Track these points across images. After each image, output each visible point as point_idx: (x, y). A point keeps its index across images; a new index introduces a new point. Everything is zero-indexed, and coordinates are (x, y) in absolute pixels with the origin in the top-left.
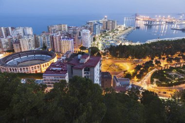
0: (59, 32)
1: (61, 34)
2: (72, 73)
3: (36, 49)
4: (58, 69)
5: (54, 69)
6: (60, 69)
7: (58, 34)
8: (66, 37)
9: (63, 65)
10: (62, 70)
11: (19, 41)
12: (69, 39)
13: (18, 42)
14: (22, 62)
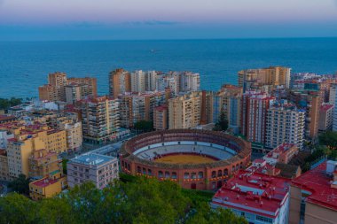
0: (267, 87)
1: (272, 93)
2: (302, 214)
3: (201, 128)
4: (255, 191)
5: (244, 188)
6: (261, 192)
7: (262, 94)
8: (286, 102)
9: (270, 182)
10: (265, 198)
11: (167, 103)
12: (292, 108)
13: (163, 106)
14: (164, 155)
